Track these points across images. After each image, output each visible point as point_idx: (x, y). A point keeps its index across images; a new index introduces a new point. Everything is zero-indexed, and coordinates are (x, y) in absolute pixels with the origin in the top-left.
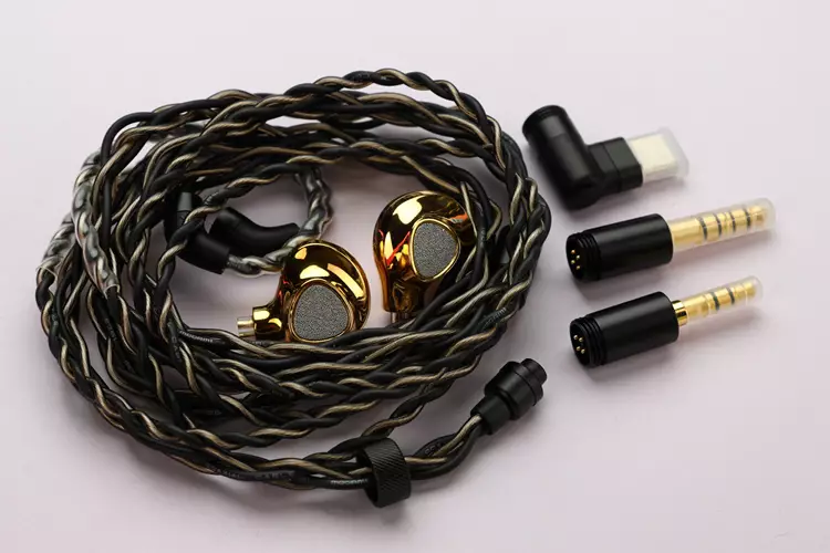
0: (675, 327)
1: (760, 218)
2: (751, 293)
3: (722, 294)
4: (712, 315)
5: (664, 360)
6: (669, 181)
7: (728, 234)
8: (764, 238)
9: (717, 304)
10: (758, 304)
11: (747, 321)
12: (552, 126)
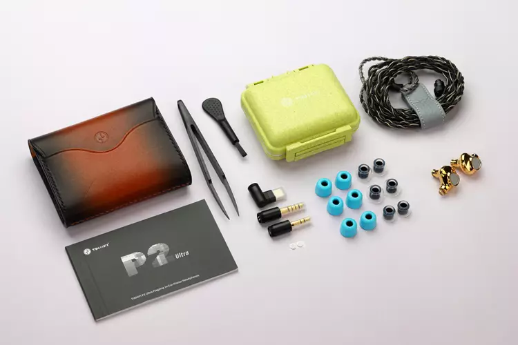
0: (291, 228)
1: (302, 206)
2: (309, 220)
3: (302, 220)
4: (300, 225)
5: (289, 235)
6: (283, 199)
7: (295, 210)
8: (304, 211)
9: (301, 222)
10: (311, 222)
11: (309, 225)
12: (255, 188)
